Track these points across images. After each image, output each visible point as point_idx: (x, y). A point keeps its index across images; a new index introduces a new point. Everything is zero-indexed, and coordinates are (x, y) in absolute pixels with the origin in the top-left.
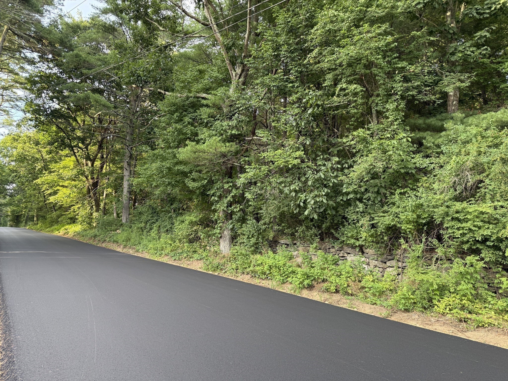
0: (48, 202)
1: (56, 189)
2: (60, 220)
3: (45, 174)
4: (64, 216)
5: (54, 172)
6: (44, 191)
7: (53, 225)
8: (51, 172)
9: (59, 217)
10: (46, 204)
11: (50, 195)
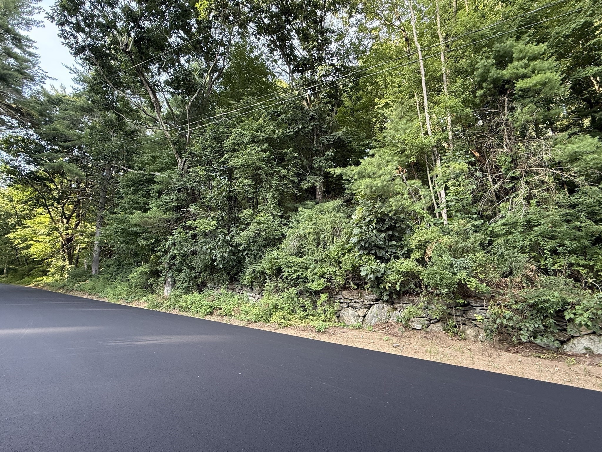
0: (19, 255)
1: (29, 243)
2: (31, 272)
3: (18, 229)
4: (36, 269)
5: (28, 227)
6: (16, 245)
7: (24, 278)
8: (24, 227)
9: (30, 270)
10: (18, 258)
11: (23, 248)
